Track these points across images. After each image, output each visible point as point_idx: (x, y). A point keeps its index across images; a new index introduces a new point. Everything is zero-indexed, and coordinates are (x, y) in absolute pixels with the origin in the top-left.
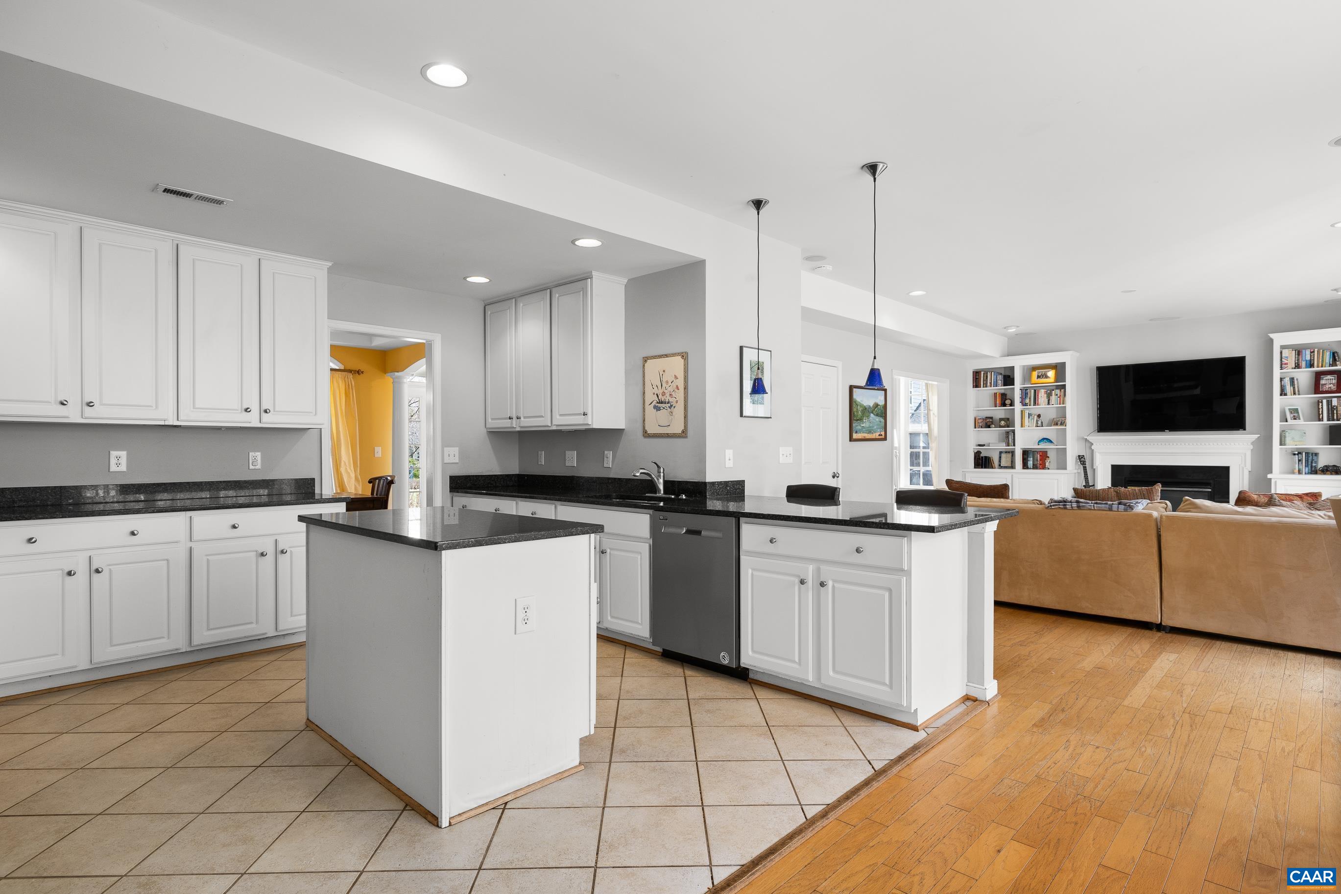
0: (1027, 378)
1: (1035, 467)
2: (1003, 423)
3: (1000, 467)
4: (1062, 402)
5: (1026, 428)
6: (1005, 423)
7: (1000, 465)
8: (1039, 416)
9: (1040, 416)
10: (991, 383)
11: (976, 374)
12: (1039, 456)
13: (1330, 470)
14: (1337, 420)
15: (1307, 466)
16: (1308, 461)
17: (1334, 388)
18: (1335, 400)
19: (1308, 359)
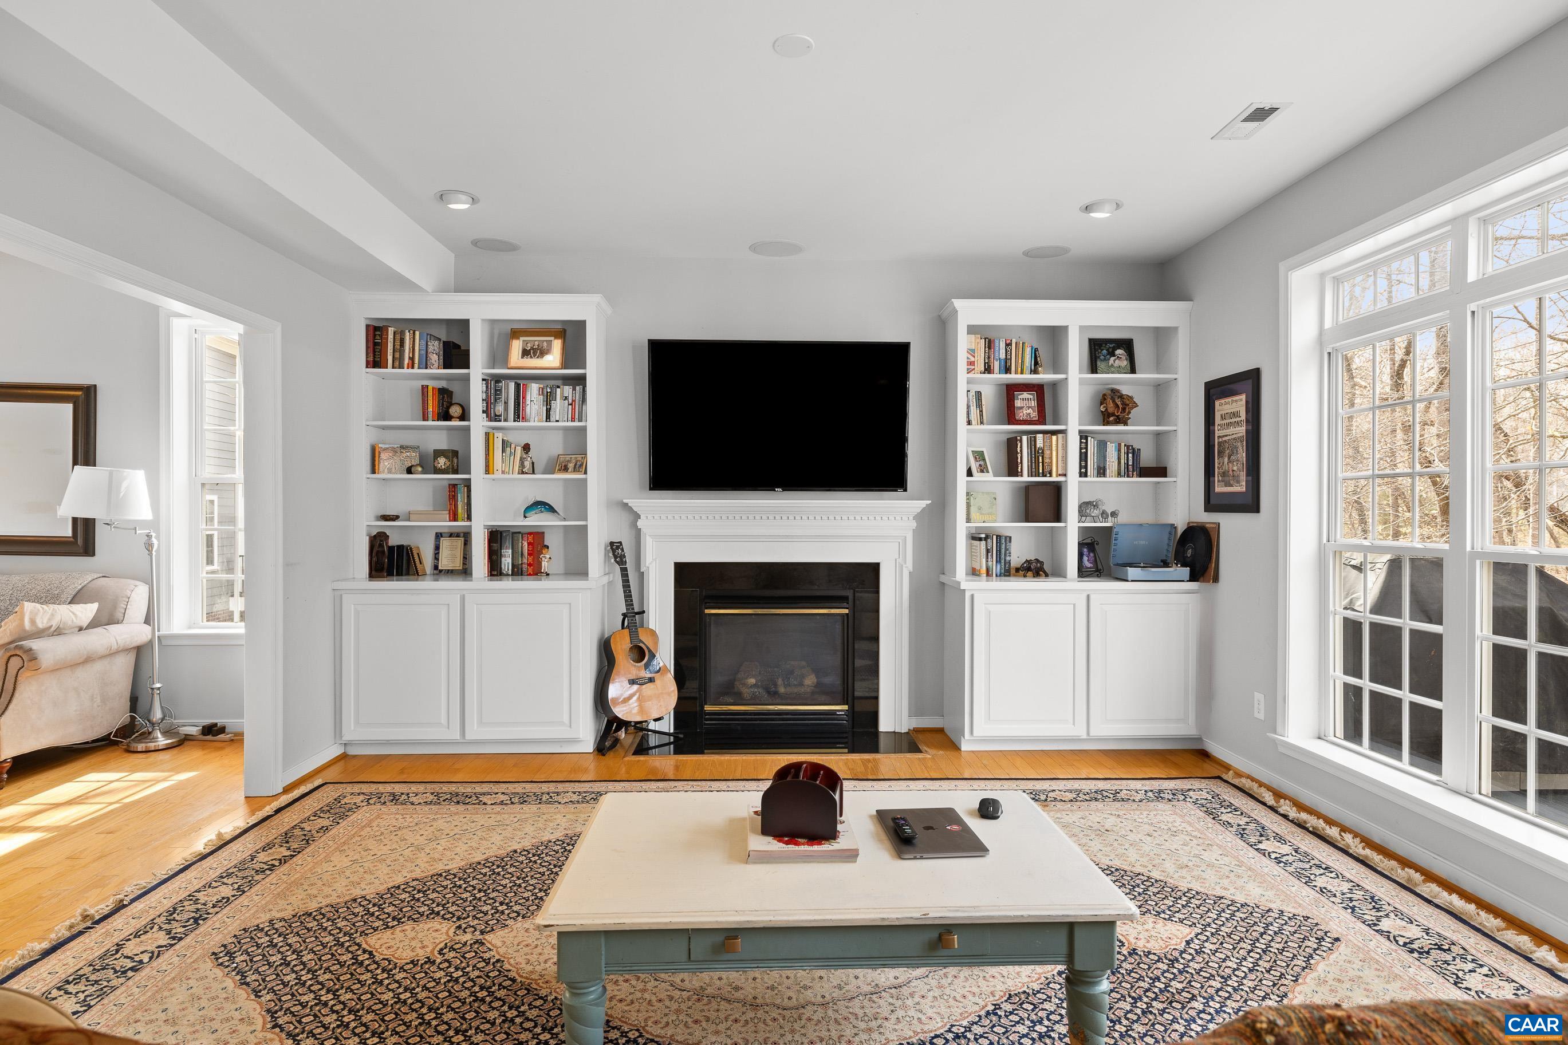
0: (498, 355)
1: (517, 572)
2: (442, 462)
3: (438, 572)
4: (577, 417)
5: (498, 475)
6: (448, 463)
7: (436, 567)
8: (526, 448)
9: (529, 449)
10: (412, 359)
11: (376, 333)
12: (525, 544)
13: (1034, 569)
14: (1044, 475)
15: (998, 561)
16: (999, 551)
17: (1034, 415)
18: (1040, 437)
19: (1003, 356)
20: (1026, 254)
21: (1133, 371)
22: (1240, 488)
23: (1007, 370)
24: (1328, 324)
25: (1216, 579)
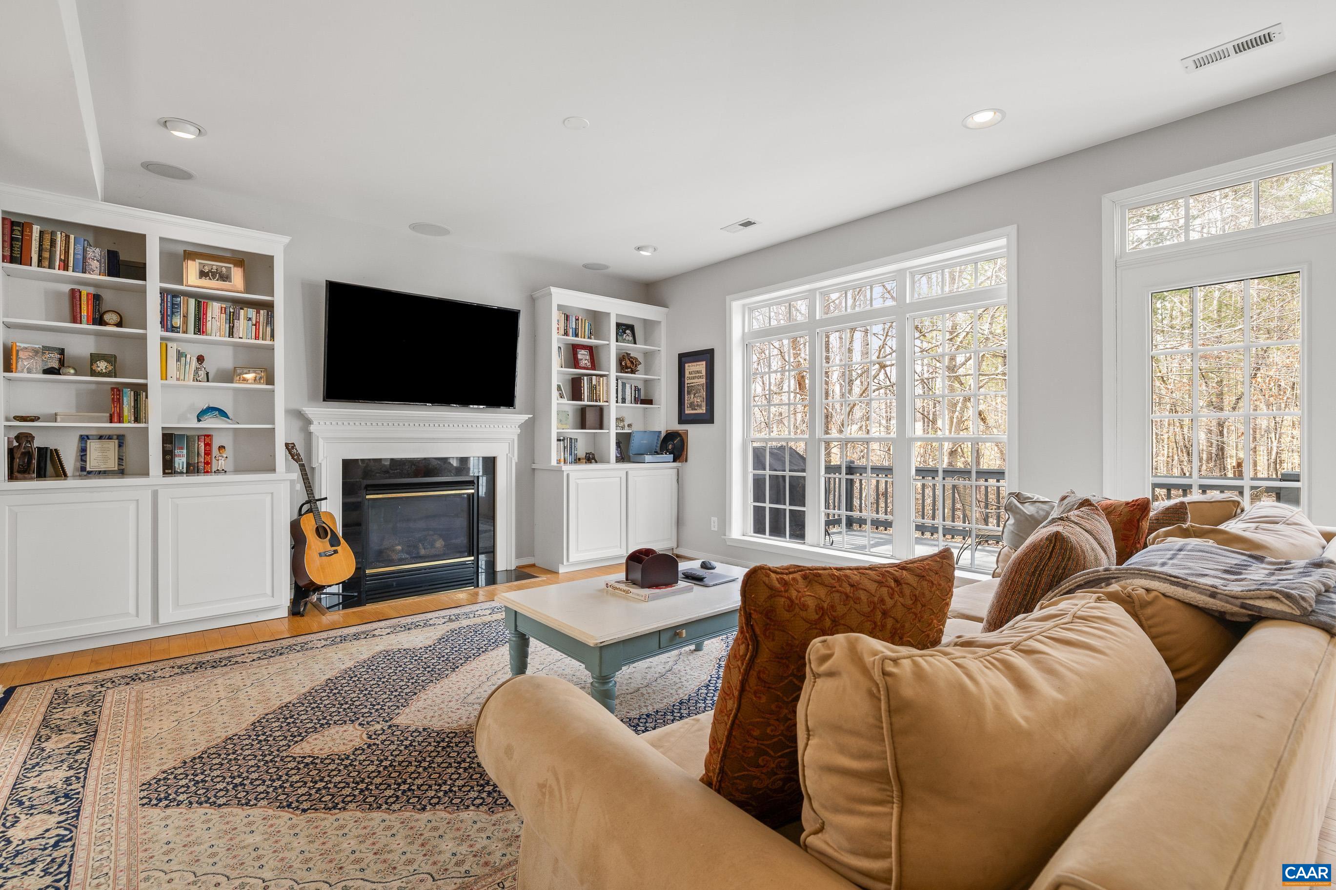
1: (192, 469)
2: (102, 366)
3: (84, 472)
4: (261, 336)
5: (172, 381)
6: (110, 368)
7: (83, 469)
8: (200, 359)
9: (204, 360)
10: (65, 261)
11: (14, 228)
12: (202, 445)
13: (590, 458)
14: (596, 401)
15: (571, 454)
16: (571, 448)
17: (589, 364)
18: (594, 377)
19: (574, 327)
20: (586, 266)
21: (635, 343)
22: (703, 410)
23: (577, 335)
24: (746, 331)
25: (686, 461)
